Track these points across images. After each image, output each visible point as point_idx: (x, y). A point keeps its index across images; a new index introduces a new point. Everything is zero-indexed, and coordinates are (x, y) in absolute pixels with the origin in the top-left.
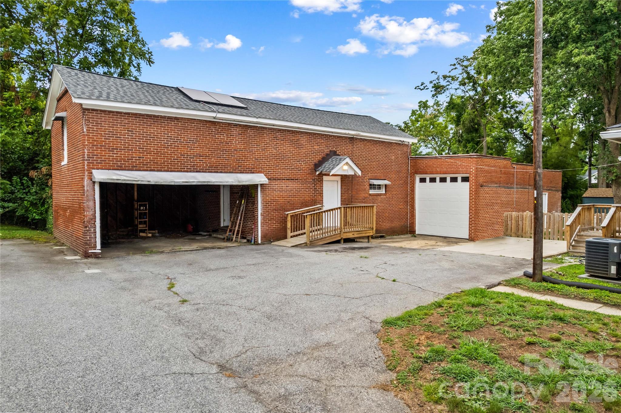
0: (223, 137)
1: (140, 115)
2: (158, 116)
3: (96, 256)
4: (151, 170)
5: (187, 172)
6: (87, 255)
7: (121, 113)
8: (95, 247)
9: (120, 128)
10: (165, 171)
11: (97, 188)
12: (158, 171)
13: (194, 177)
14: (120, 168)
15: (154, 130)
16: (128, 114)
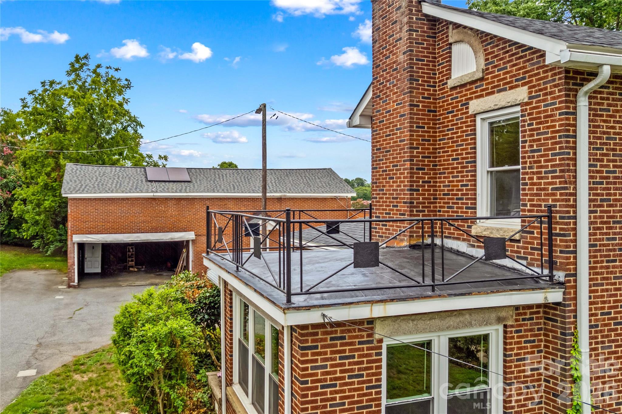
0: (162, 208)
1: (103, 199)
2: (114, 199)
3: (74, 287)
4: (110, 233)
5: (135, 233)
6: (69, 286)
7: (91, 199)
8: (74, 282)
9: (90, 208)
10: (119, 233)
11: (76, 247)
12: (115, 233)
13: (138, 237)
14: (90, 233)
15: (112, 208)
16: (95, 199)
